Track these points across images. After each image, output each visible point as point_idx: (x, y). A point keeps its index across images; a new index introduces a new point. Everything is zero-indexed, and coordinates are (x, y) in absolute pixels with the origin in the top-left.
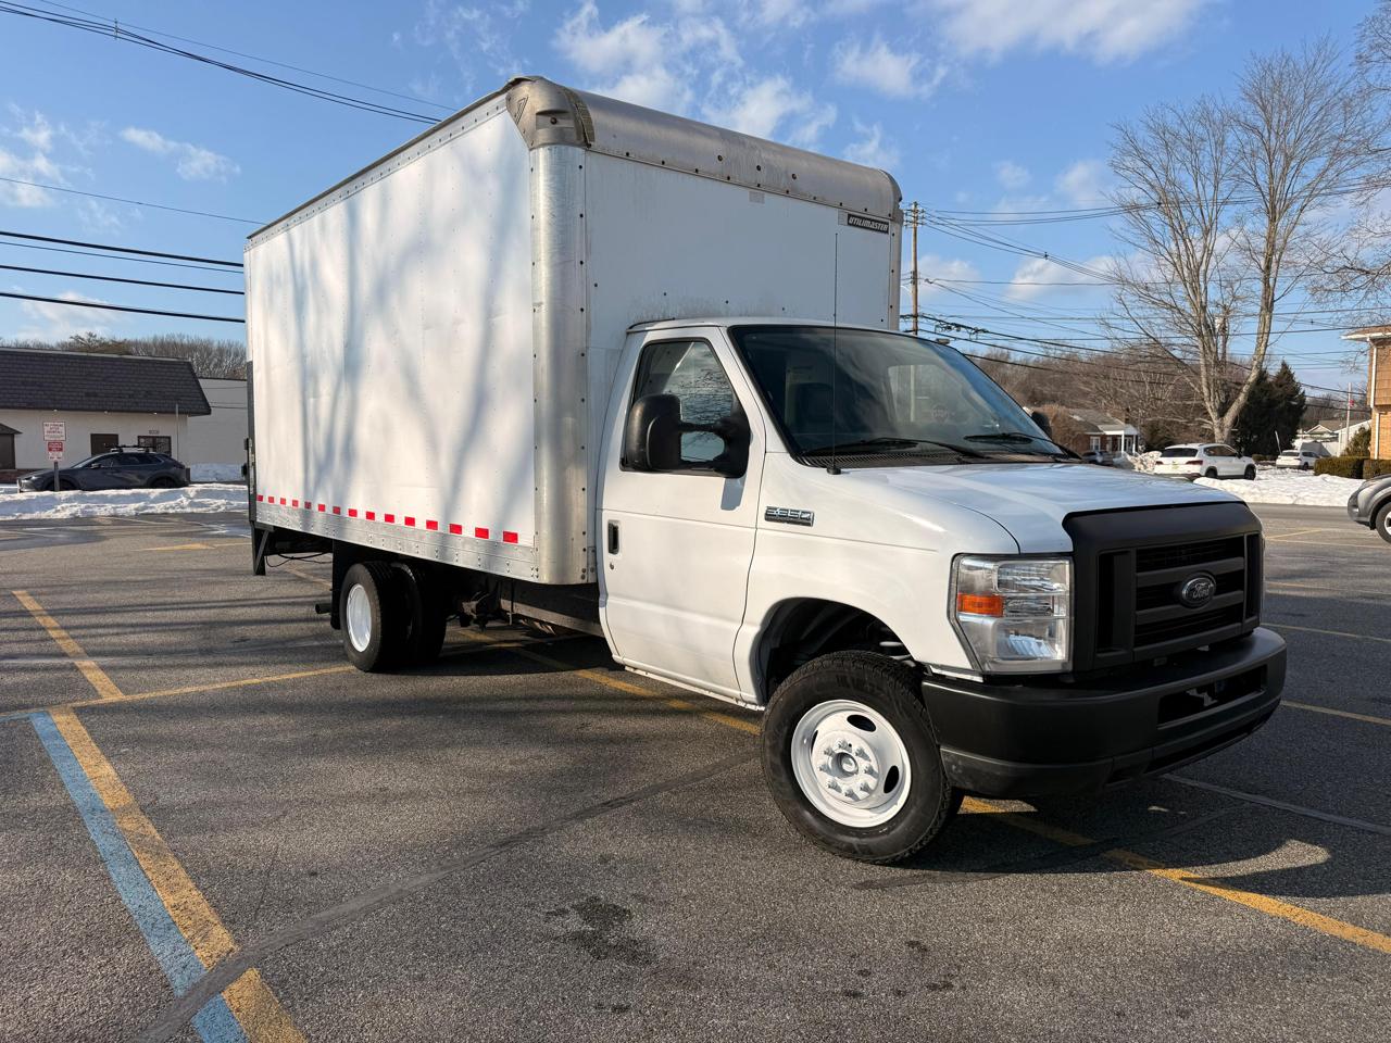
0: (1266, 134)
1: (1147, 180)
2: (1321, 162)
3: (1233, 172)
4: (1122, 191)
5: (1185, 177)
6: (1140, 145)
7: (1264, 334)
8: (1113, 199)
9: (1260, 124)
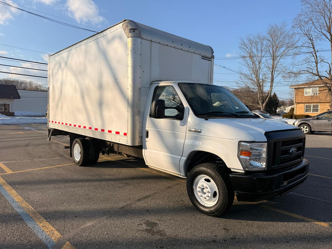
0: (272, 42)
1: (246, 51)
2: (284, 49)
3: (265, 50)
4: (241, 53)
5: (255, 50)
6: (245, 43)
7: (271, 86)
8: (239, 55)
9: (271, 39)
